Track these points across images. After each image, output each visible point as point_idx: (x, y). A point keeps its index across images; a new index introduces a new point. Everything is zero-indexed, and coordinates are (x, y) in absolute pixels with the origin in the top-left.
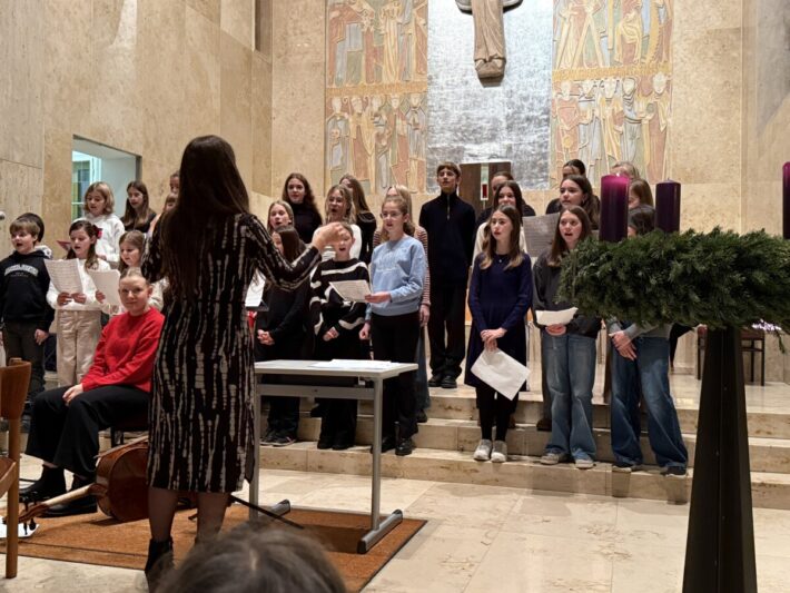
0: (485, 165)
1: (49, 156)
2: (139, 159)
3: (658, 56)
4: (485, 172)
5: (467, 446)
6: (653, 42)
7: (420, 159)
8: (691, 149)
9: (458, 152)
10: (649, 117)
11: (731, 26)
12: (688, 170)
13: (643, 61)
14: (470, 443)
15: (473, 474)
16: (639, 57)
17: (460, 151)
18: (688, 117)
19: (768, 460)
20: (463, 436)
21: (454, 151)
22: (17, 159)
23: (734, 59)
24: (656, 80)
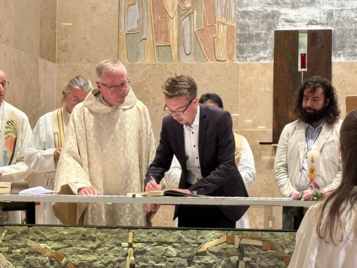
0: (303, 32)
4: (304, 40)
7: (230, 23)
9: (273, 17)
17: (274, 15)
21: (267, 16)
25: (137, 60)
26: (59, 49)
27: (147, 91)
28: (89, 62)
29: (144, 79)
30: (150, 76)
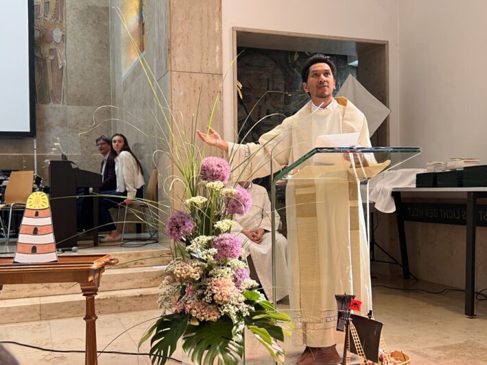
3: (55, 16)
6: (52, 6)
8: (80, 82)
10: (51, 58)
11: (103, 5)
12: (78, 96)
13: (46, 18)
16: (42, 16)
18: (77, 61)
19: (142, 280)
23: (105, 27)
24: (54, 32)
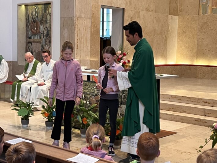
1: (93, 13)
2: (124, 9)
5: (207, 115)
14: (208, 114)
15: (205, 123)
20: (206, 111)
22: (83, 16)
25: (205, 14)
26: (179, 11)
27: (208, 25)
28: (189, 15)
29: (207, 20)
30: (209, 19)
